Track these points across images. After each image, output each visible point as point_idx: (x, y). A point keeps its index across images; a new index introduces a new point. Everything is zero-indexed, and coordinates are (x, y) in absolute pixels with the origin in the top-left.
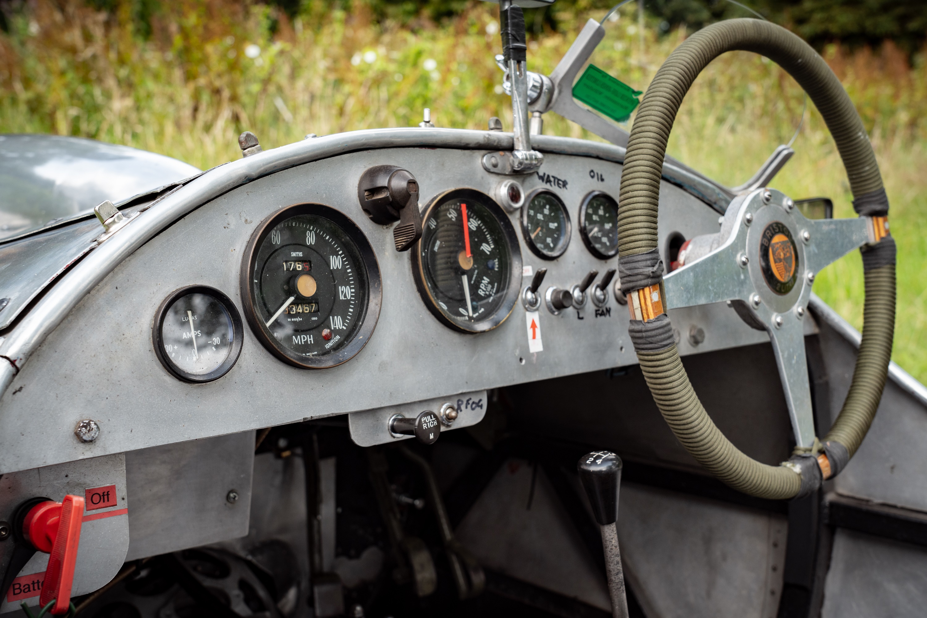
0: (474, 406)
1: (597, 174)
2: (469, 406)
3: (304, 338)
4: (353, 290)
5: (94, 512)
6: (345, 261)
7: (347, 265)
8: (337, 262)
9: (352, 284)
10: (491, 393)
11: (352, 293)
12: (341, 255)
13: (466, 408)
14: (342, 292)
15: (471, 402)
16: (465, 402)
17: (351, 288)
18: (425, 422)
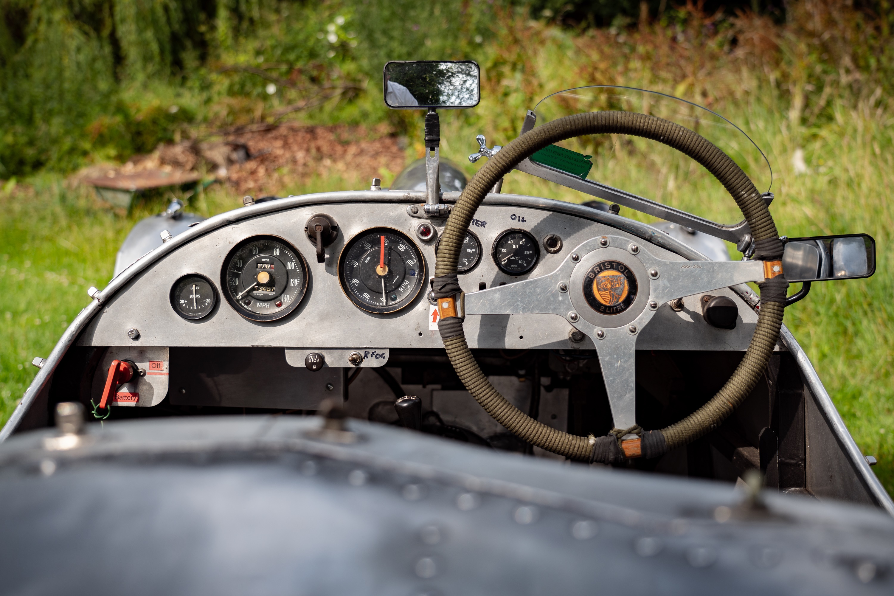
0: (378, 356)
1: (519, 217)
2: (374, 356)
3: (264, 304)
4: (299, 282)
5: (153, 371)
6: (296, 265)
7: (297, 267)
8: (291, 266)
9: (299, 278)
10: (393, 351)
11: (298, 283)
12: (294, 262)
13: (372, 356)
14: (292, 282)
15: (375, 354)
16: (371, 353)
17: (298, 280)
18: (310, 359)
